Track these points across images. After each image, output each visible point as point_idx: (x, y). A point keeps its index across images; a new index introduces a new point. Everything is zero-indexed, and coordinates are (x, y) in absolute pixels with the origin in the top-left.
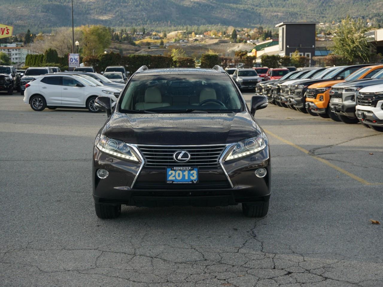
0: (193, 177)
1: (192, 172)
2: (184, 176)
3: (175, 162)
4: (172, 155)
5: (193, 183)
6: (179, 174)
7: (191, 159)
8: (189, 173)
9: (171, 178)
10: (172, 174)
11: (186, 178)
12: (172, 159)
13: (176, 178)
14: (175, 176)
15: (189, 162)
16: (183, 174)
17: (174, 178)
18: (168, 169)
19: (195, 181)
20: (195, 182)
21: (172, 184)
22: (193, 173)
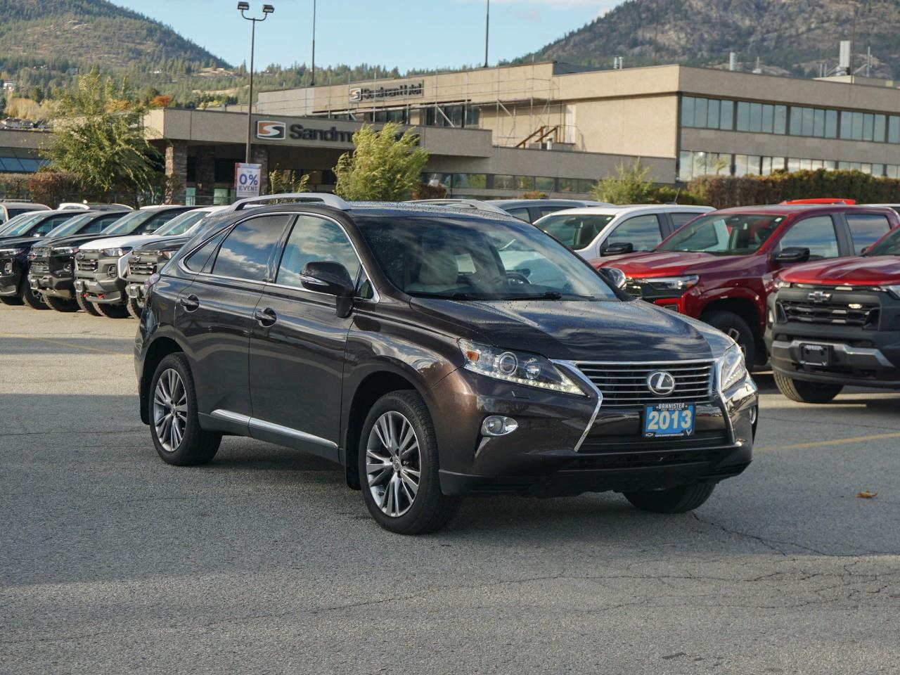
0: (686, 422)
1: (684, 413)
2: (672, 421)
3: (651, 395)
4: (644, 381)
5: (686, 437)
6: (665, 417)
7: (677, 387)
8: (680, 416)
9: (651, 427)
10: (654, 417)
11: (675, 426)
12: (646, 388)
13: (659, 427)
14: (657, 423)
15: (674, 394)
16: (671, 417)
17: (656, 427)
18: (649, 409)
19: (689, 431)
20: (689, 433)
21: (653, 439)
22: (686, 416)
